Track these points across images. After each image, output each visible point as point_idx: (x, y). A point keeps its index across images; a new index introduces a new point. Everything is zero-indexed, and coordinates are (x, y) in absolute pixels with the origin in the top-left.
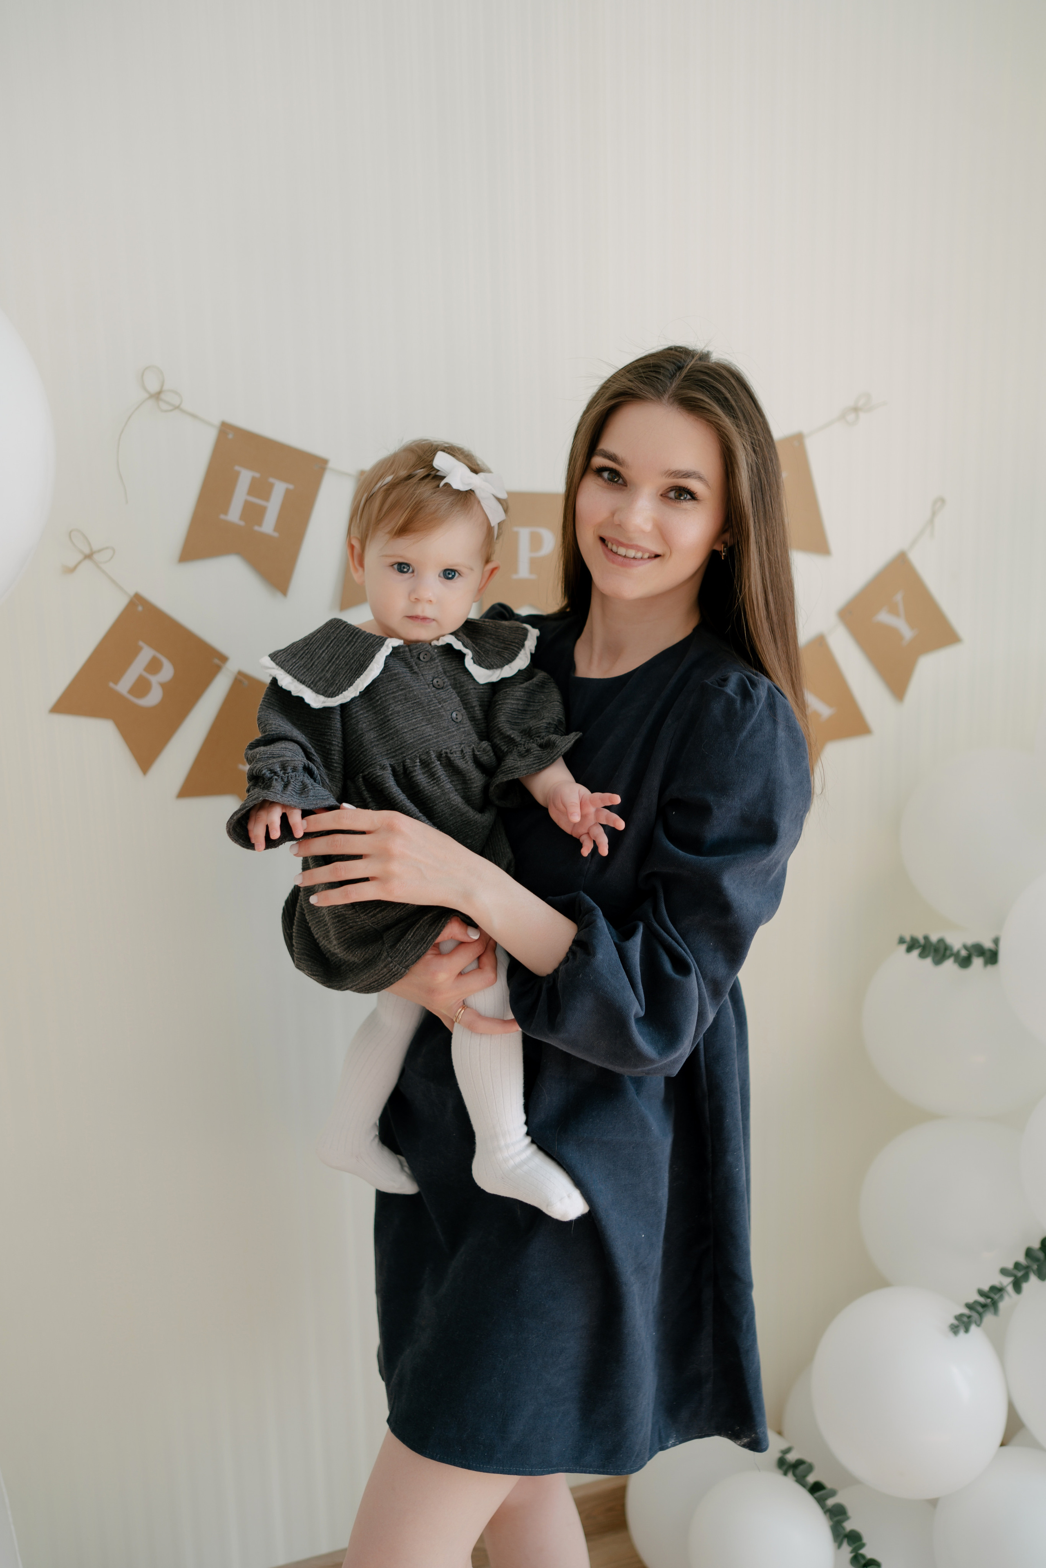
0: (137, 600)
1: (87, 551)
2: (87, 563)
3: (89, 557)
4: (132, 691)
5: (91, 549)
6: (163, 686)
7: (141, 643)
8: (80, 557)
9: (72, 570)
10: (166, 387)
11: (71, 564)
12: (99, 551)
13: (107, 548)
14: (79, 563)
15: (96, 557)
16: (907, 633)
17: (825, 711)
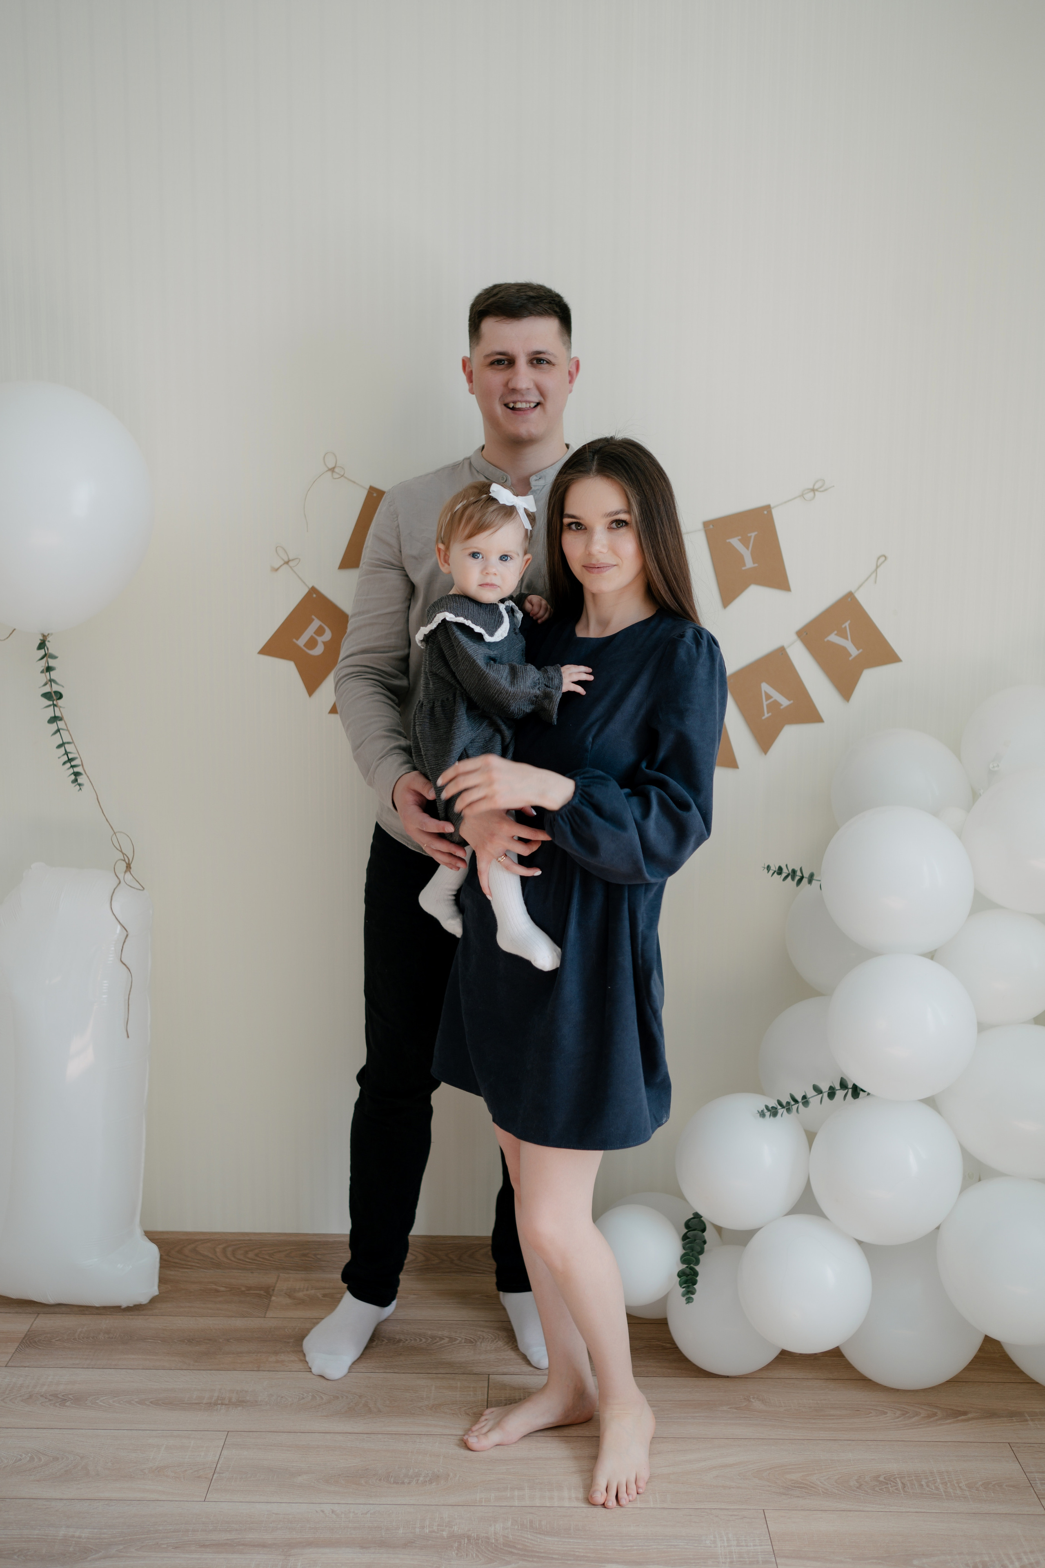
0: (313, 590)
1: (286, 560)
2: (286, 566)
3: (287, 563)
4: (305, 645)
5: (289, 559)
6: (324, 643)
7: (313, 617)
8: (282, 562)
9: (277, 570)
10: (337, 465)
11: (276, 566)
12: (293, 560)
13: (297, 559)
14: (281, 566)
15: (291, 564)
16: (854, 652)
17: (784, 702)
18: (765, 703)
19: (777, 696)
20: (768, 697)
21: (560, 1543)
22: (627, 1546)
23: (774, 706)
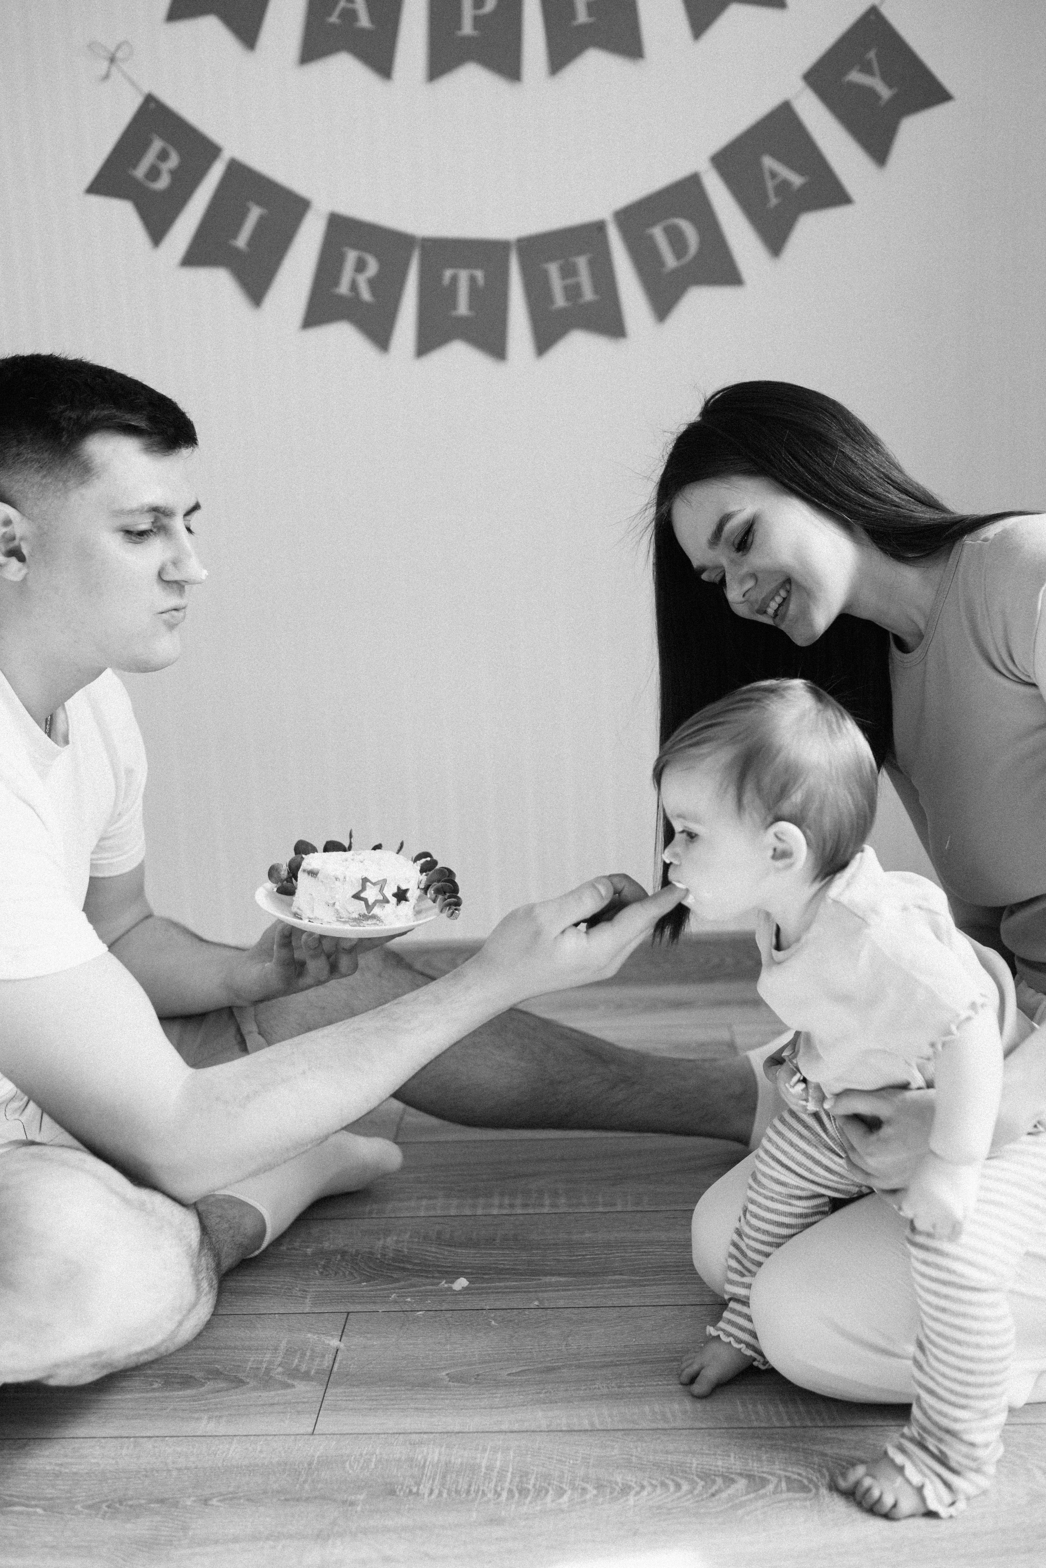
0: (149, 99)
3: (112, 61)
4: (146, 177)
5: (110, 53)
6: (171, 172)
7: (153, 136)
8: (107, 62)
14: (109, 68)
15: (118, 59)
16: (885, 92)
17: (797, 180)
18: (770, 185)
19: (786, 173)
20: (774, 175)
21: (478, 1255)
22: (577, 1256)
23: (783, 187)
